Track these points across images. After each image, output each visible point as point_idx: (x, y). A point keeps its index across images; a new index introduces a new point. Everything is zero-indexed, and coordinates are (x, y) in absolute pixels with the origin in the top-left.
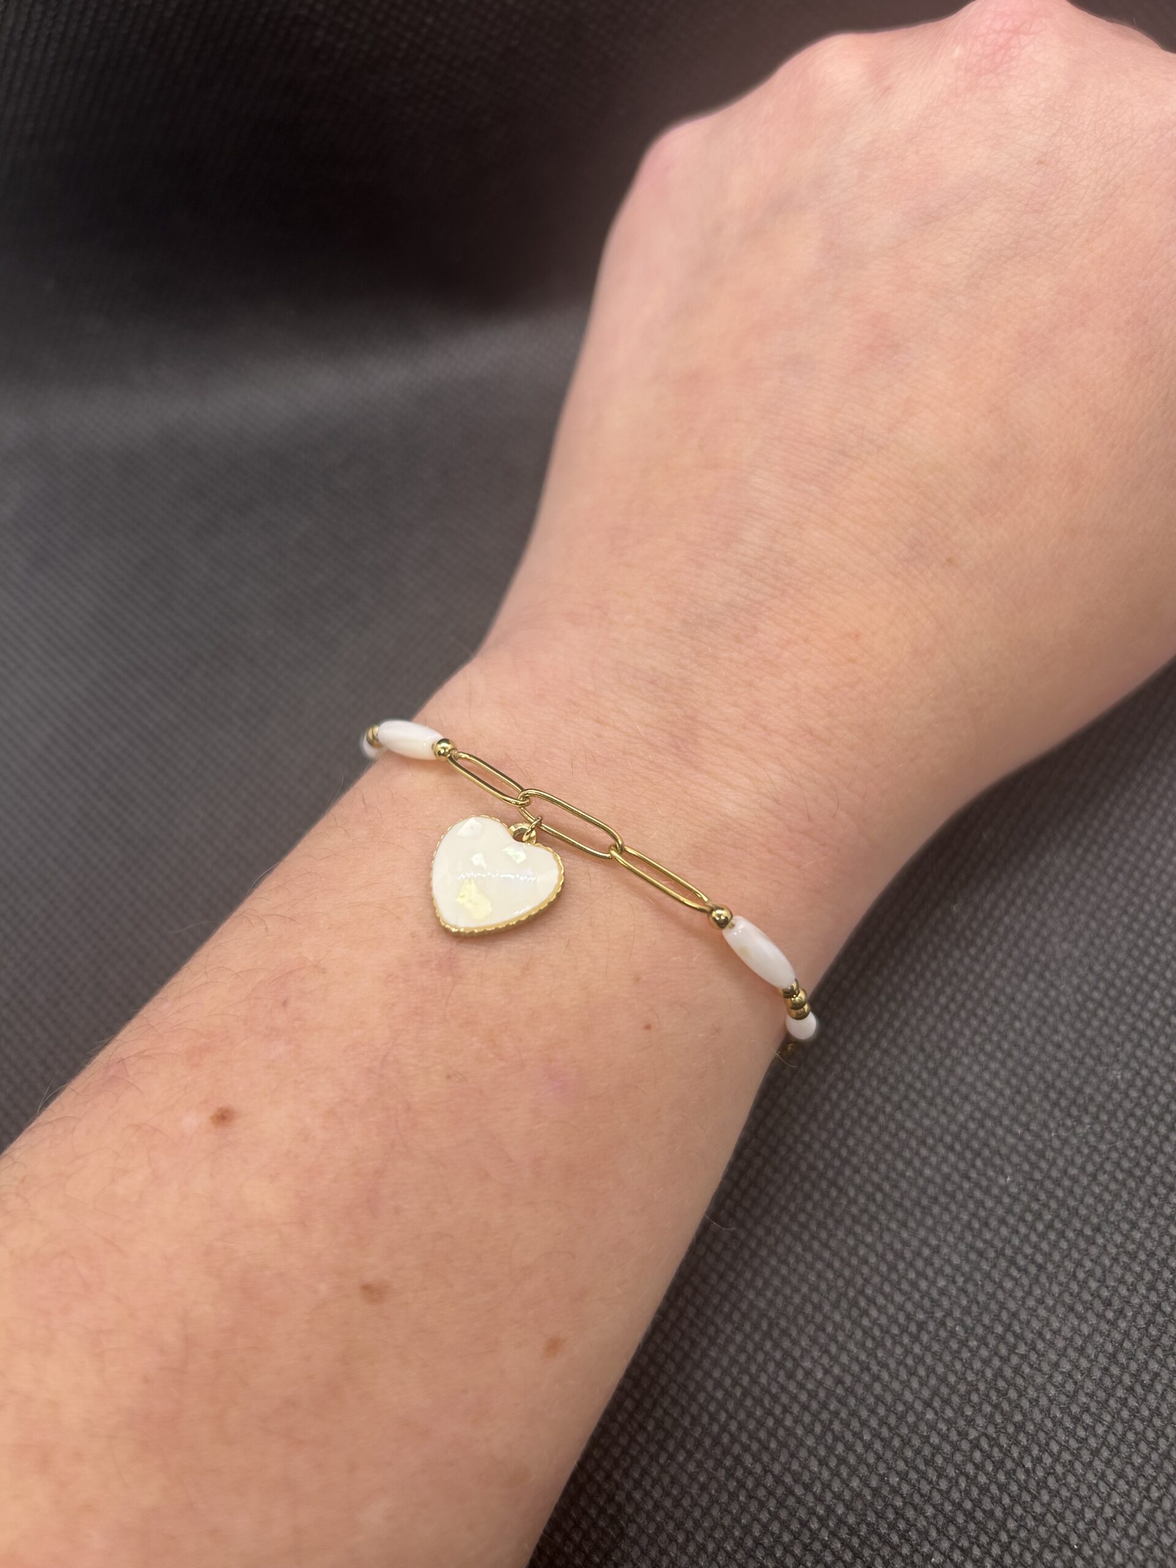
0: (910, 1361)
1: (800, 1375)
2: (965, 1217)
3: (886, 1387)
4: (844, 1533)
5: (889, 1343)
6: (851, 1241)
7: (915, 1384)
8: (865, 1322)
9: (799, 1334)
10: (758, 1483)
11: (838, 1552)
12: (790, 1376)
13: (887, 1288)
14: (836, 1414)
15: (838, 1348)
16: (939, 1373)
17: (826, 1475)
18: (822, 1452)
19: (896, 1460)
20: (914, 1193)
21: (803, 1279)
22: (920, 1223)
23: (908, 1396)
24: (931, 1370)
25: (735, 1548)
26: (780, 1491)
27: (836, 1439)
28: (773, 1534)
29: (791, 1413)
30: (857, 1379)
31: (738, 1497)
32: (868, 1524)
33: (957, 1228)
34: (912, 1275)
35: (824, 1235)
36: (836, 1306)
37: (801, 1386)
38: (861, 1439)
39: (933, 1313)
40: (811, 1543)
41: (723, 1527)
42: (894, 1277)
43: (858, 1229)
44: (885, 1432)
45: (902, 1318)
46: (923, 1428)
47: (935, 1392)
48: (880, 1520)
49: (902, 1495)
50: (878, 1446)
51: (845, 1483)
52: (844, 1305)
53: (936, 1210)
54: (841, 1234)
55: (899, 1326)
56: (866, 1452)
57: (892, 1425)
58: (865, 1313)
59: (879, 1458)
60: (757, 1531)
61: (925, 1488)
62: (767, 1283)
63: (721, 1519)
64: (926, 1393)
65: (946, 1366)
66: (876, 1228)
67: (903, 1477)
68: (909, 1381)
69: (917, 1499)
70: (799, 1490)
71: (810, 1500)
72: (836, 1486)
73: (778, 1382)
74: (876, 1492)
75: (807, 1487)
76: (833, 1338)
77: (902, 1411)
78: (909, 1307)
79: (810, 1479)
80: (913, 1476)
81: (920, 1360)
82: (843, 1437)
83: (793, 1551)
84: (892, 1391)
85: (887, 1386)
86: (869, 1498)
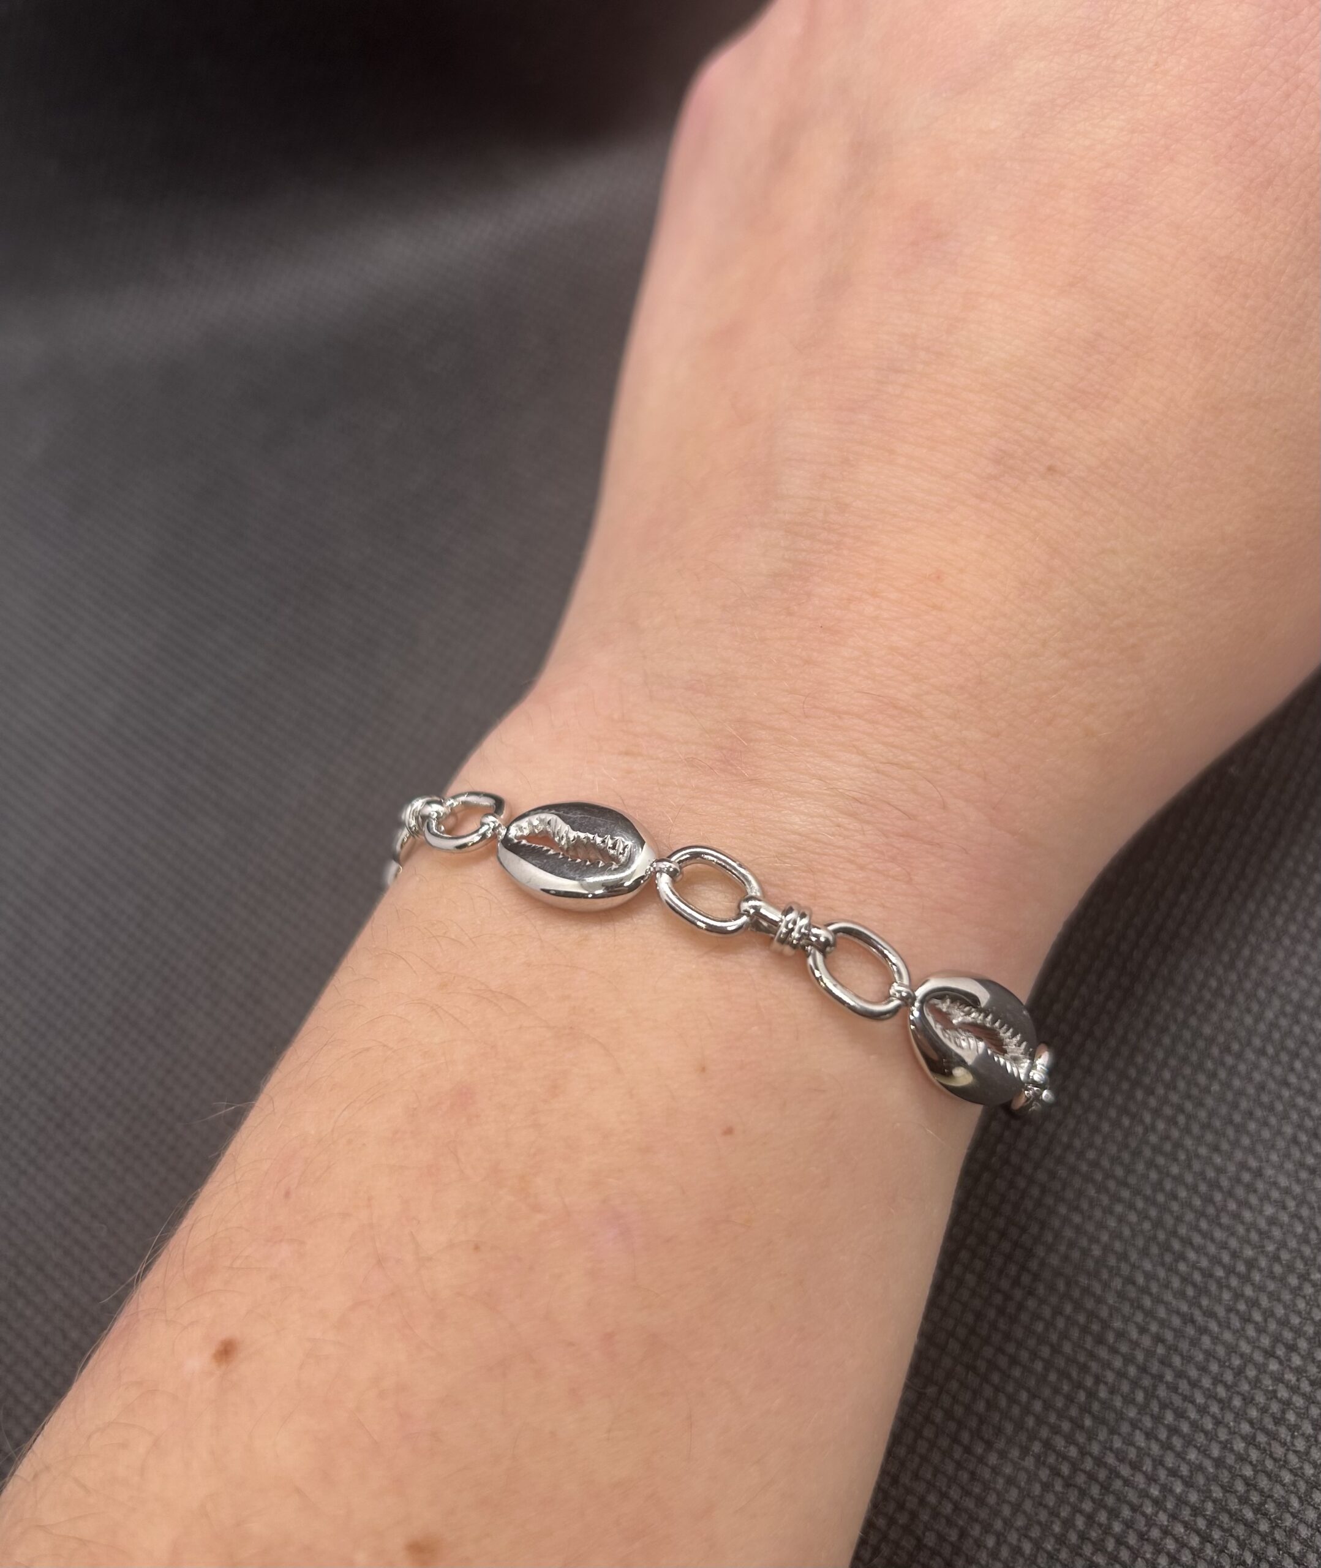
0: (1242, 1307)
1: (1111, 1337)
2: (1288, 1130)
3: (1215, 1339)
4: (1186, 1513)
5: (1213, 1287)
6: (1154, 1175)
7: (1251, 1331)
8: (1182, 1267)
9: (1103, 1291)
10: (1075, 1468)
11: (1182, 1538)
12: (1100, 1340)
13: (1204, 1225)
14: (1160, 1377)
15: (1153, 1301)
16: (1278, 1316)
17: (1155, 1448)
18: (1148, 1422)
19: (1239, 1423)
20: (1224, 1110)
21: (1101, 1225)
22: (1235, 1144)
23: (1245, 1347)
24: (1268, 1314)
25: (1057, 1547)
26: (1102, 1475)
27: (1164, 1406)
28: (1100, 1525)
29: (1106, 1383)
30: (1179, 1333)
31: (1053, 1486)
32: (1215, 1501)
33: (1281, 1144)
34: (1232, 1206)
35: (1119, 1172)
36: (1145, 1253)
37: (1114, 1350)
38: (1193, 1402)
39: (1263, 1247)
40: (1149, 1531)
41: (1039, 1523)
42: (1211, 1210)
43: (1161, 1160)
44: (1221, 1391)
45: (1226, 1258)
46: (1267, 1382)
47: (1277, 1339)
48: (1228, 1495)
49: (1251, 1463)
50: (1215, 1409)
51: (1181, 1456)
52: (1154, 1250)
53: (1252, 1126)
54: (1140, 1167)
55: (1224, 1266)
56: (1202, 1417)
57: (1229, 1383)
58: (1182, 1257)
59: (1218, 1422)
60: (1080, 1522)
61: (1279, 1451)
62: (1058, 1235)
63: (1037, 1514)
64: (1266, 1341)
65: (1286, 1307)
66: (1182, 1156)
67: (1250, 1441)
68: (1243, 1329)
69: (1269, 1464)
70: (1125, 1471)
71: (1140, 1479)
72: (1170, 1460)
73: (1086, 1349)
74: (1219, 1463)
75: (1136, 1467)
76: (1145, 1290)
77: (1240, 1365)
78: (1233, 1243)
79: (1137, 1456)
80: (1262, 1438)
81: (1254, 1303)
82: (1171, 1403)
83: (1128, 1542)
84: (1224, 1343)
85: (1217, 1338)
86: (1211, 1470)
